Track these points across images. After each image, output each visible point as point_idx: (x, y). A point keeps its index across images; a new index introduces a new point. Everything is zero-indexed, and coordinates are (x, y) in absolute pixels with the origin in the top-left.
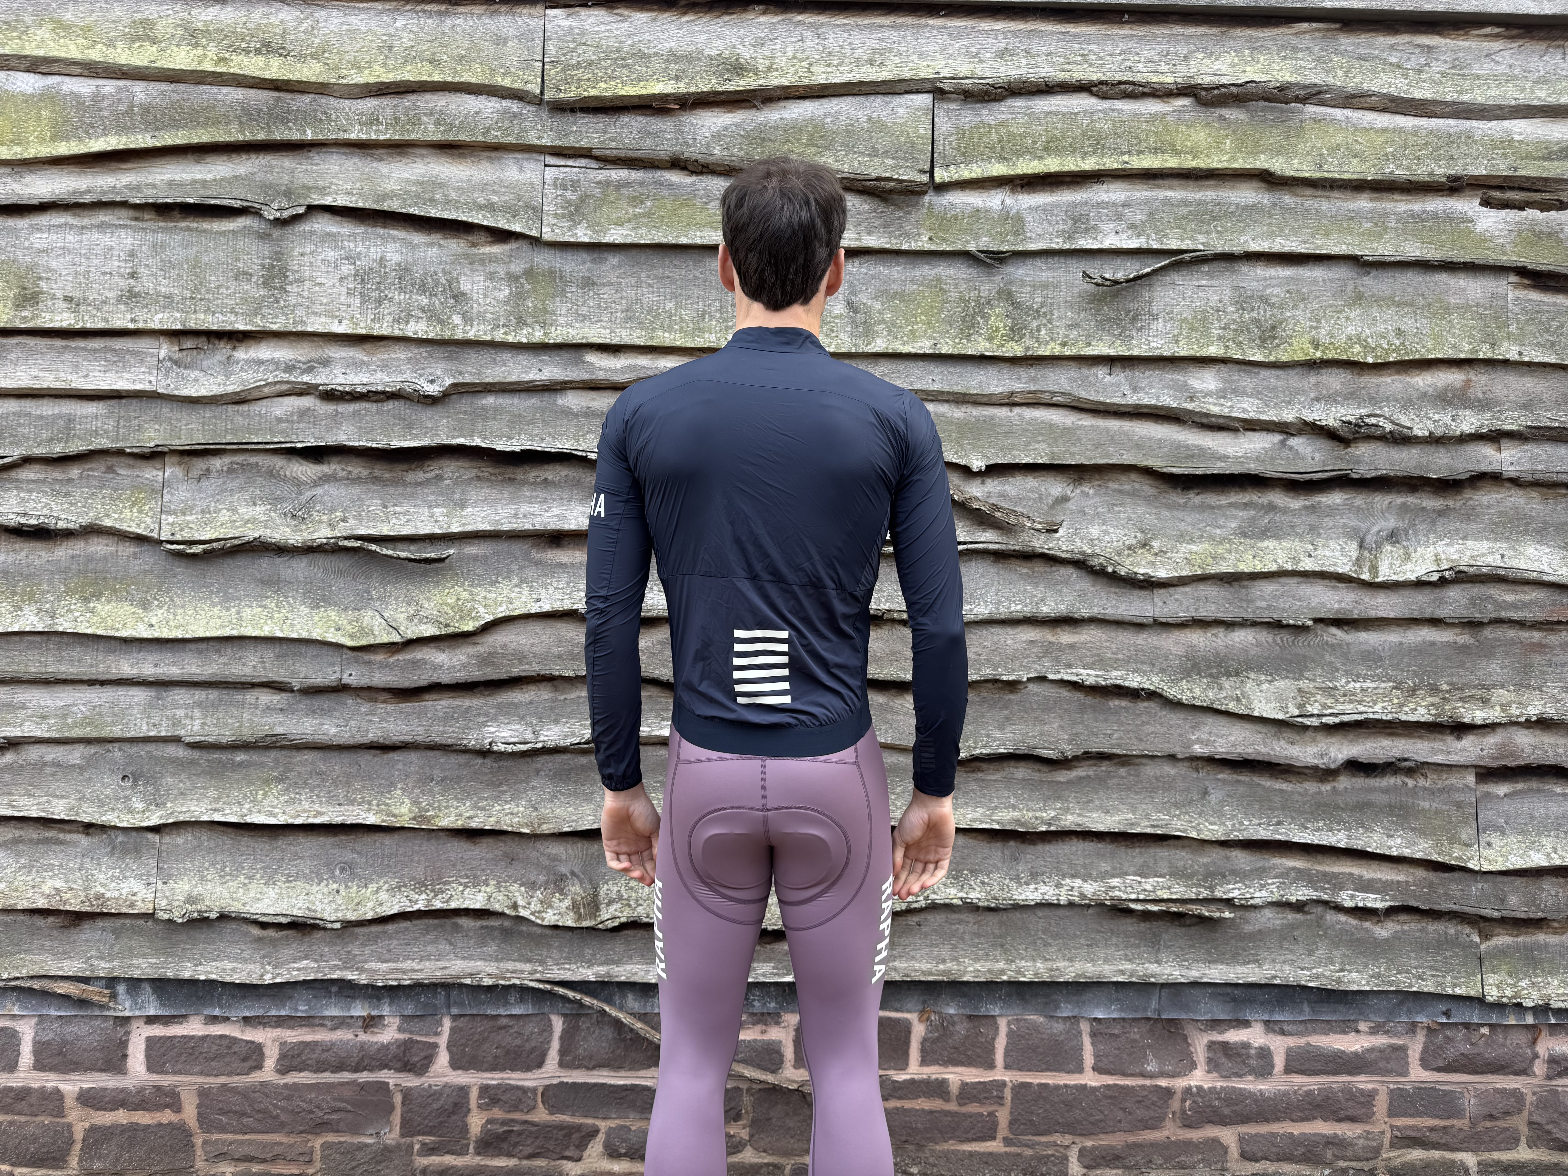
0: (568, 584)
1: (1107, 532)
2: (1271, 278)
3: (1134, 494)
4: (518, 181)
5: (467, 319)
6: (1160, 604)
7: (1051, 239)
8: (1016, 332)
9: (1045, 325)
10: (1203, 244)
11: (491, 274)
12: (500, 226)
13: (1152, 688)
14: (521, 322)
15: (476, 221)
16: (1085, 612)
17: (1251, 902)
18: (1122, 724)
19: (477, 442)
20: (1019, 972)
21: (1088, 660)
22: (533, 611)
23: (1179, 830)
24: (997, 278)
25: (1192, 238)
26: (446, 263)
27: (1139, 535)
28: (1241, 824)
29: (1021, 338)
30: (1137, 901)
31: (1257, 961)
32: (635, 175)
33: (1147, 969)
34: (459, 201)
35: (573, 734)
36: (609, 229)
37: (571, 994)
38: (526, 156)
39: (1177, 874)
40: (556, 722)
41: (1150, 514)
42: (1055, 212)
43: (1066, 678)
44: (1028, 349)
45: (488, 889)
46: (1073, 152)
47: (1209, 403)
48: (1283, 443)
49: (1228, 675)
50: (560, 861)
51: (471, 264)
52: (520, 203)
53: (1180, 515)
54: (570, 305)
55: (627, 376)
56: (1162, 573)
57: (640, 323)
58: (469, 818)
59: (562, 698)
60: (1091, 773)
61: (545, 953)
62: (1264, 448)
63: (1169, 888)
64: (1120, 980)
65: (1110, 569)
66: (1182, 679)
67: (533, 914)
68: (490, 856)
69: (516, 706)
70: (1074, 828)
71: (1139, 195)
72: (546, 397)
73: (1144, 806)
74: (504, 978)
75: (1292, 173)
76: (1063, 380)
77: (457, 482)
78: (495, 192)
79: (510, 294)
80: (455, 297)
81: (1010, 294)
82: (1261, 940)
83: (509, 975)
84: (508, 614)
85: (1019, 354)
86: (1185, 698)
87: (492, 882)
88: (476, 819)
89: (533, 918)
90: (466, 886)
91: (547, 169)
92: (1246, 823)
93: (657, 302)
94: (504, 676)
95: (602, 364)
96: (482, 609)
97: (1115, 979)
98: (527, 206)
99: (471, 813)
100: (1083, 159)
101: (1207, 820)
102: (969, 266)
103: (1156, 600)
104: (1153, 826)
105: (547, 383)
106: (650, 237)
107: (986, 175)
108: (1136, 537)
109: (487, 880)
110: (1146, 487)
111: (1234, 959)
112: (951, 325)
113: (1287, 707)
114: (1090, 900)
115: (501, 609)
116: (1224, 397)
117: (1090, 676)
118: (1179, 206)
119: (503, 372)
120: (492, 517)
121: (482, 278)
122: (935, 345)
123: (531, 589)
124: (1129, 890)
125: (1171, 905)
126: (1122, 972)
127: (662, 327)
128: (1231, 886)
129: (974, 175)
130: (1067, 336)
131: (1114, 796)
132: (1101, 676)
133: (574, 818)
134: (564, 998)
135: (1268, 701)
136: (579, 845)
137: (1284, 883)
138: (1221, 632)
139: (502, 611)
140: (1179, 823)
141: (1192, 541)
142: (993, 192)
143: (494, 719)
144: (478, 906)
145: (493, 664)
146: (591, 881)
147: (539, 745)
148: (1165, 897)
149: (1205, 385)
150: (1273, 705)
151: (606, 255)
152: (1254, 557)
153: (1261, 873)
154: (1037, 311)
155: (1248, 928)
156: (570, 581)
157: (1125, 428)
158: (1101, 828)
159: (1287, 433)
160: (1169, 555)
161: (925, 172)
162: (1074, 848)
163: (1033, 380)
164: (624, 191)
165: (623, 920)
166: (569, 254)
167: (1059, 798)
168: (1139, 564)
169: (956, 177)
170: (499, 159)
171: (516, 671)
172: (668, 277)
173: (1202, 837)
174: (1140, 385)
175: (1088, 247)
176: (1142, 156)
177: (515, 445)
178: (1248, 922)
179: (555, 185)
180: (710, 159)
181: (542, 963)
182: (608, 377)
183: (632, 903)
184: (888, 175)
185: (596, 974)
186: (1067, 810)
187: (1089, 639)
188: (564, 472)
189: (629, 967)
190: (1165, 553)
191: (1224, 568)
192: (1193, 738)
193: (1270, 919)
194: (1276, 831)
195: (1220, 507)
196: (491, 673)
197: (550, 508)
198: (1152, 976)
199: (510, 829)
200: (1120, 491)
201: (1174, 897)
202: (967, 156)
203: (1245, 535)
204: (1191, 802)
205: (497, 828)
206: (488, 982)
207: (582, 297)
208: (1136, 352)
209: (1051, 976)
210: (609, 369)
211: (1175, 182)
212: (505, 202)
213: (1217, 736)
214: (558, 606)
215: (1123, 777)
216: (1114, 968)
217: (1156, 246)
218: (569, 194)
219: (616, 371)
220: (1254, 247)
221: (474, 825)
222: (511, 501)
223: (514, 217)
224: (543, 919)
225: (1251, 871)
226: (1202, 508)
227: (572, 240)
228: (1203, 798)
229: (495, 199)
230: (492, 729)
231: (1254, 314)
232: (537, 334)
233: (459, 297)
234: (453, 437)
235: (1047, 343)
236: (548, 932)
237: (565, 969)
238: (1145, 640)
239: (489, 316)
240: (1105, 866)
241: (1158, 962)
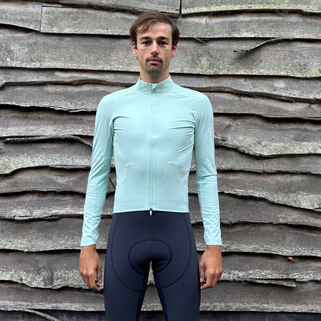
0: (45, 156)
1: (245, 138)
2: (303, 48)
3: (255, 125)
4: (32, 12)
5: (12, 59)
6: (266, 165)
7: (223, 34)
8: (211, 66)
9: (221, 64)
10: (278, 36)
11: (22, 44)
12: (25, 27)
13: (263, 197)
14: (32, 61)
15: (17, 25)
16: (238, 168)
17: (303, 280)
18: (252, 211)
19: (14, 103)
20: (214, 307)
21: (240, 186)
22: (32, 166)
23: (275, 252)
24: (204, 47)
25: (275, 34)
26: (5, 40)
27: (257, 139)
28: (298, 249)
29: (213, 68)
30: (259, 279)
31: (305, 304)
32: (75, 10)
33: (263, 306)
34: (11, 18)
35: (45, 213)
36: (65, 29)
37: (42, 314)
38: (36, 3)
39: (274, 269)
40: (39, 209)
41: (261, 132)
42: (225, 24)
43: (231, 192)
44: (215, 72)
45: (12, 273)
46: (231, 3)
47: (282, 92)
48: (309, 106)
49: (292, 192)
50: (39, 262)
51: (14, 40)
52: (33, 19)
53: (272, 132)
54: (50, 55)
55: (70, 80)
56: (266, 154)
57: (75, 61)
58: (5, 245)
59: (42, 199)
60: (242, 229)
61: (32, 298)
62: (302, 109)
63: (271, 274)
64: (253, 310)
65: (246, 152)
66: (274, 194)
67: (28, 282)
68: (13, 260)
69: (24, 202)
70: (235, 251)
71: (255, 18)
72: (40, 87)
73: (262, 243)
74: (16, 308)
75: (310, 11)
76: (228, 83)
77: (6, 119)
78: (24, 15)
79: (28, 51)
80: (8, 52)
81: (209, 53)
82: (307, 295)
83: (18, 307)
84: (22, 167)
85: (212, 74)
86: (275, 201)
87: (13, 270)
88: (8, 246)
89: (28, 284)
90: (3, 272)
91: (43, 7)
92: (300, 249)
93: (82, 54)
94: (20, 191)
95: (61, 75)
96: (12, 165)
97: (251, 310)
98: (36, 21)
99: (6, 243)
100: (235, 6)
101: (285, 248)
102: (194, 43)
103: (264, 163)
104: (265, 250)
105: (40, 82)
106: (80, 31)
107: (200, 11)
108: (256, 140)
109: (11, 269)
110: (259, 122)
111: (297, 302)
112: (188, 63)
113: (314, 205)
114: (241, 279)
115: (20, 165)
116: (287, 90)
117: (240, 192)
118: (269, 22)
119: (24, 78)
120: (18, 131)
121: (18, 45)
122: (182, 70)
123: (32, 158)
124: (256, 275)
125: (272, 281)
126: (254, 307)
127: (83, 63)
128: (295, 274)
129: (195, 11)
130: (229, 68)
131: (251, 238)
132: (244, 192)
133: (45, 245)
134: (39, 316)
135: (307, 202)
136: (47, 256)
137: (315, 273)
138: (288, 176)
139: (20, 166)
140: (275, 249)
141: (276, 142)
142: (203, 17)
143: (16, 207)
144: (7, 279)
145: (16, 186)
146: (51, 270)
147: (32, 218)
148: (270, 278)
149: (280, 86)
150: (309, 204)
151: (64, 38)
152: (300, 148)
153: (307, 269)
154: (219, 59)
155: (302, 291)
156: (47, 155)
157: (251, 101)
158: (246, 251)
159: (311, 103)
160: (268, 147)
161: (178, 10)
162: (236, 259)
163: (217, 83)
164: (71, 16)
165: (63, 286)
166: (50, 37)
167: (229, 239)
168: (257, 150)
169: (189, 12)
170: (26, 4)
171: (24, 189)
172: (86, 45)
173: (283, 254)
174: (256, 85)
175: (237, 37)
176: (256, 5)
177: (28, 105)
178: (302, 288)
179: (46, 13)
180: (101, 5)
181: (31, 302)
182: (63, 80)
183: (66, 279)
184: (165, 11)
185: (52, 307)
186: (232, 244)
187: (240, 178)
188: (46, 115)
189: (64, 304)
190: (267, 146)
191: (288, 152)
192: (279, 216)
193: (311, 287)
194: (312, 253)
195: (287, 130)
196: (15, 190)
197: (40, 128)
198: (266, 309)
199: (20, 249)
200: (250, 123)
201: (273, 278)
202: (193, 5)
203: (296, 140)
204: (279, 241)
205: (16, 249)
206: (10, 309)
207: (55, 52)
208: (254, 74)
209: (227, 309)
210: (64, 78)
211: (269, 14)
212: (27, 19)
213: (288, 216)
214: (41, 164)
215: (254, 231)
216: (251, 306)
217: (261, 36)
218: (51, 16)
219: (66, 78)
220: (297, 37)
221: (7, 247)
222: (25, 125)
223: (31, 24)
224: (32, 285)
225: (303, 268)
226: (280, 130)
227: (51, 32)
228: (284, 239)
229: (24, 17)
230: (15, 211)
231: (298, 60)
232: (38, 65)
233: (10, 52)
234: (5, 102)
235: (222, 70)
236: (34, 290)
237: (40, 304)
238: (260, 178)
239: (20, 58)
240: (247, 266)
241: (268, 303)
